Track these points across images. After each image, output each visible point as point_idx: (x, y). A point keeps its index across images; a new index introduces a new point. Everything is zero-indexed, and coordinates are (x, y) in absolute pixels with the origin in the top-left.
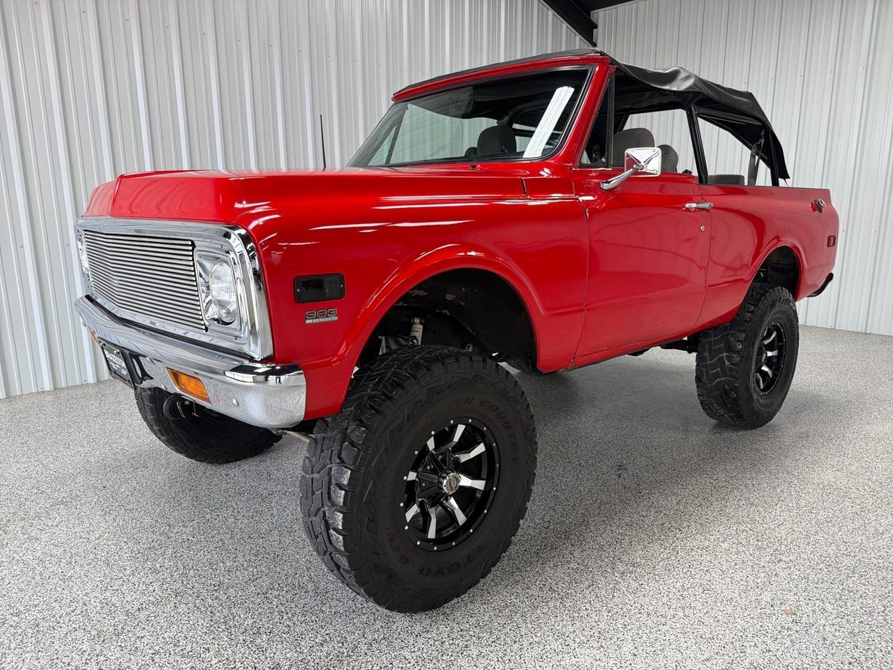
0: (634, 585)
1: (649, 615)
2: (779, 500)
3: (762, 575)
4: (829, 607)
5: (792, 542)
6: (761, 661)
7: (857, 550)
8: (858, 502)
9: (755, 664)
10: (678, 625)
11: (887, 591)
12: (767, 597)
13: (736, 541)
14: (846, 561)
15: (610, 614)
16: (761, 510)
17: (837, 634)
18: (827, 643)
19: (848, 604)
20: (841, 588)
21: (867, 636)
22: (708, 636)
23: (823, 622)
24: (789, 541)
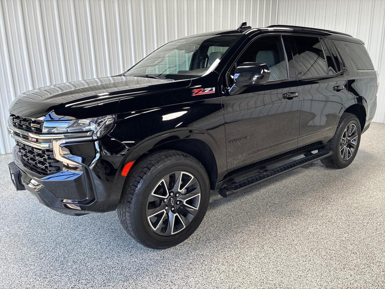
0: (273, 209)
1: (277, 218)
2: (336, 186)
3: (321, 208)
4: (343, 218)
5: (336, 199)
6: (313, 231)
7: (361, 202)
8: (367, 187)
9: (311, 232)
10: (286, 221)
11: (367, 214)
12: (321, 214)
13: (314, 198)
14: (355, 205)
15: (263, 217)
16: (327, 188)
17: (343, 225)
18: (339, 227)
19: (351, 217)
20: (350, 212)
21: (354, 226)
22: (296, 224)
23: (339, 222)
24: (335, 198)
